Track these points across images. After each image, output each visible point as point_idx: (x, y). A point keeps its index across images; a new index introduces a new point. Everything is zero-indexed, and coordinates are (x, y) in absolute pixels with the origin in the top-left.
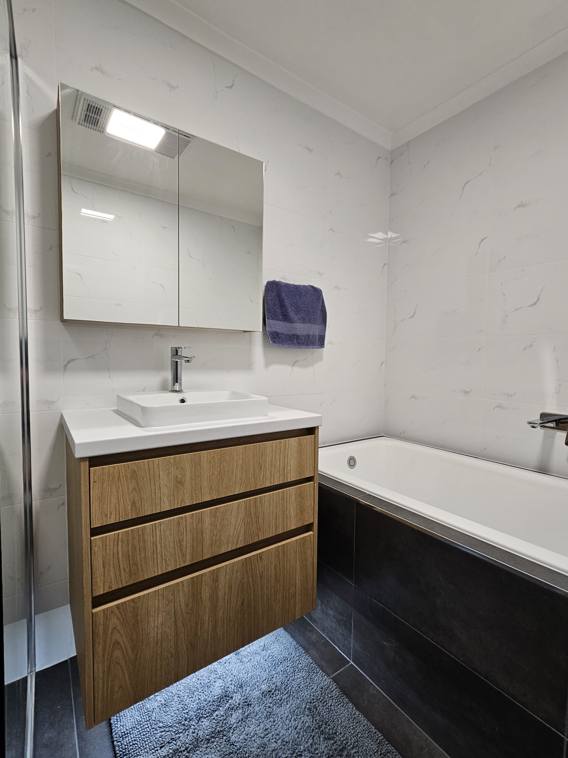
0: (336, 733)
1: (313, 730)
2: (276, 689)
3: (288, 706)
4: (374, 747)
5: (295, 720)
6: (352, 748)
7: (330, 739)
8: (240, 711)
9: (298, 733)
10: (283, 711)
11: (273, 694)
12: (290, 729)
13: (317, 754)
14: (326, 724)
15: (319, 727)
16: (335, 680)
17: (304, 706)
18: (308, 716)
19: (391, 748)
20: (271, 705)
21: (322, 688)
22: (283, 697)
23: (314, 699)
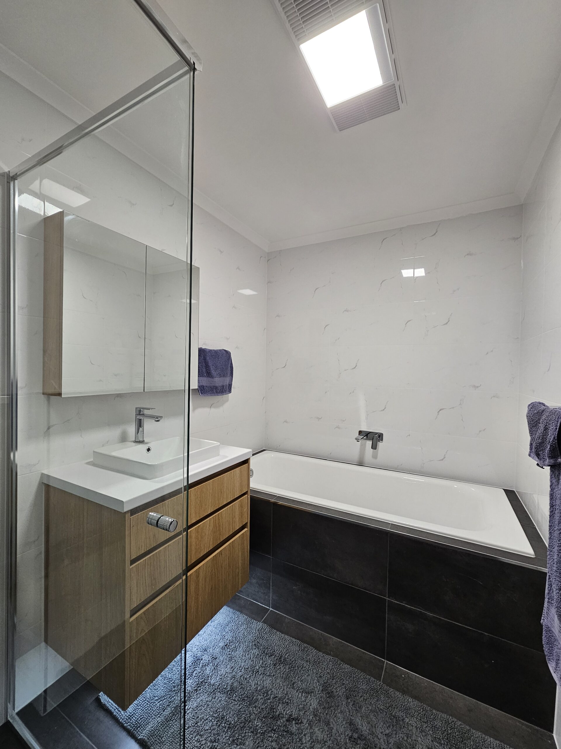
0: (274, 651)
1: (261, 655)
2: (230, 642)
3: (241, 649)
4: (297, 648)
5: (248, 655)
6: (286, 655)
7: (272, 656)
8: (211, 665)
9: (252, 661)
10: (239, 652)
11: (229, 646)
12: (247, 661)
13: (267, 666)
14: (267, 649)
15: (264, 652)
16: (264, 622)
17: (251, 645)
18: (255, 649)
19: (306, 645)
20: (230, 653)
21: (258, 630)
22: (236, 645)
23: (256, 638)
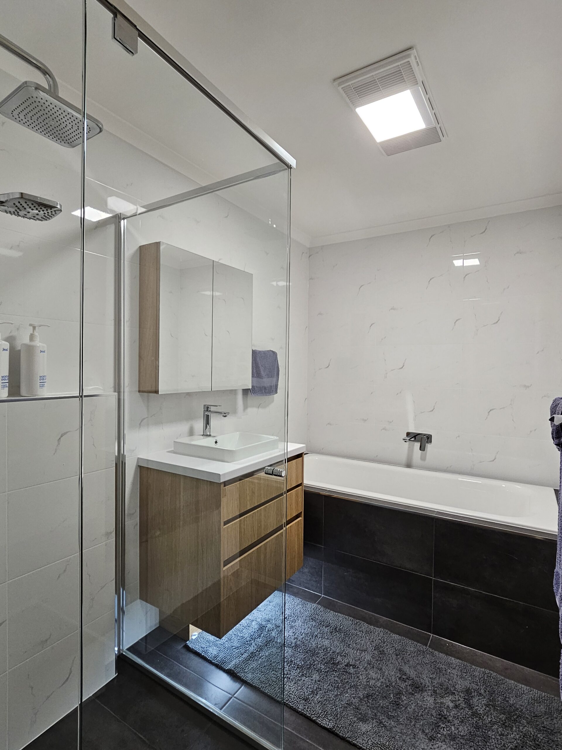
0: (330, 624)
1: (318, 626)
2: (289, 617)
3: (299, 621)
4: (351, 622)
5: (306, 625)
6: (340, 626)
7: (328, 626)
8: (276, 630)
9: (311, 629)
10: (299, 623)
11: (288, 619)
12: (306, 629)
13: (325, 633)
14: (323, 622)
15: (321, 624)
16: (318, 604)
17: (308, 618)
18: (312, 621)
19: (358, 621)
20: (290, 623)
21: (314, 609)
22: (295, 618)
23: (312, 615)
